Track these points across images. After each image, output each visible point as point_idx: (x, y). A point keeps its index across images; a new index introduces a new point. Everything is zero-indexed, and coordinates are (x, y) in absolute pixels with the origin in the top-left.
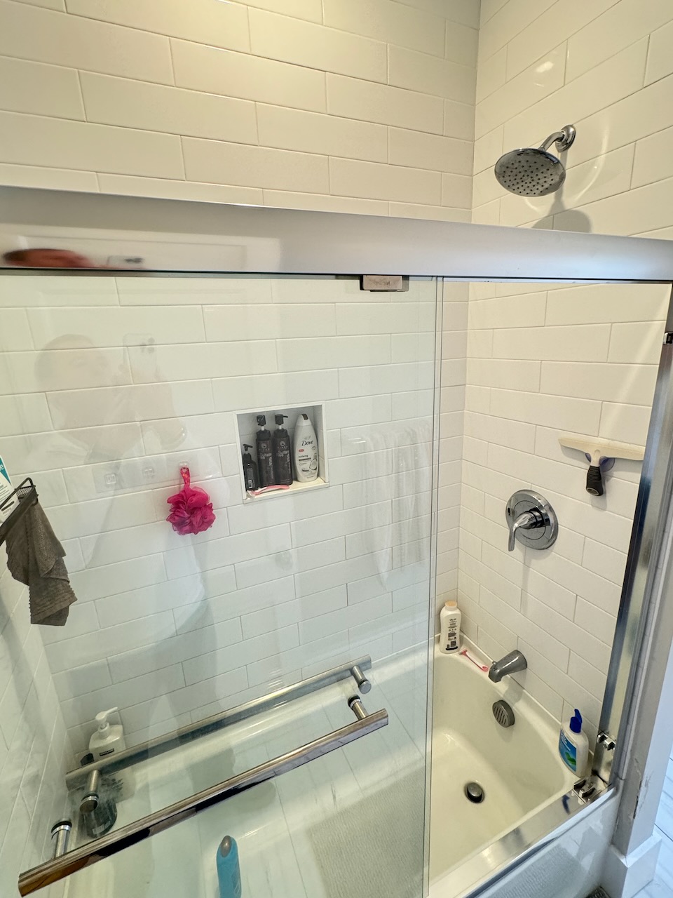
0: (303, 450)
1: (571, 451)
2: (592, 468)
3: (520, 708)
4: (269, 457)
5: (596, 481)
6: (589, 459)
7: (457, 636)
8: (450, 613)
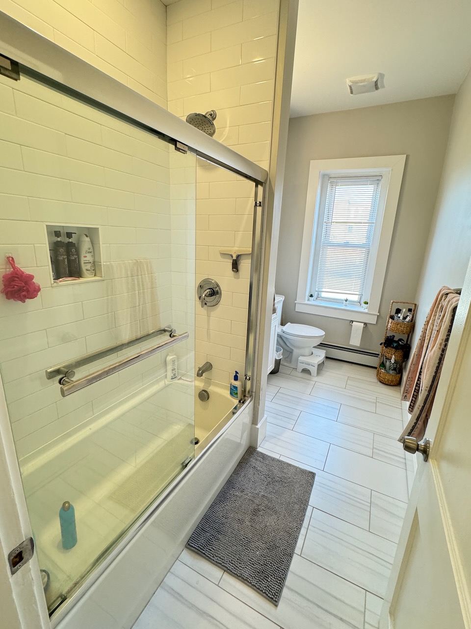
0: (86, 257)
1: (224, 255)
2: (234, 260)
3: (212, 389)
4: (65, 258)
5: (235, 266)
6: (232, 257)
7: (176, 370)
8: (172, 357)
